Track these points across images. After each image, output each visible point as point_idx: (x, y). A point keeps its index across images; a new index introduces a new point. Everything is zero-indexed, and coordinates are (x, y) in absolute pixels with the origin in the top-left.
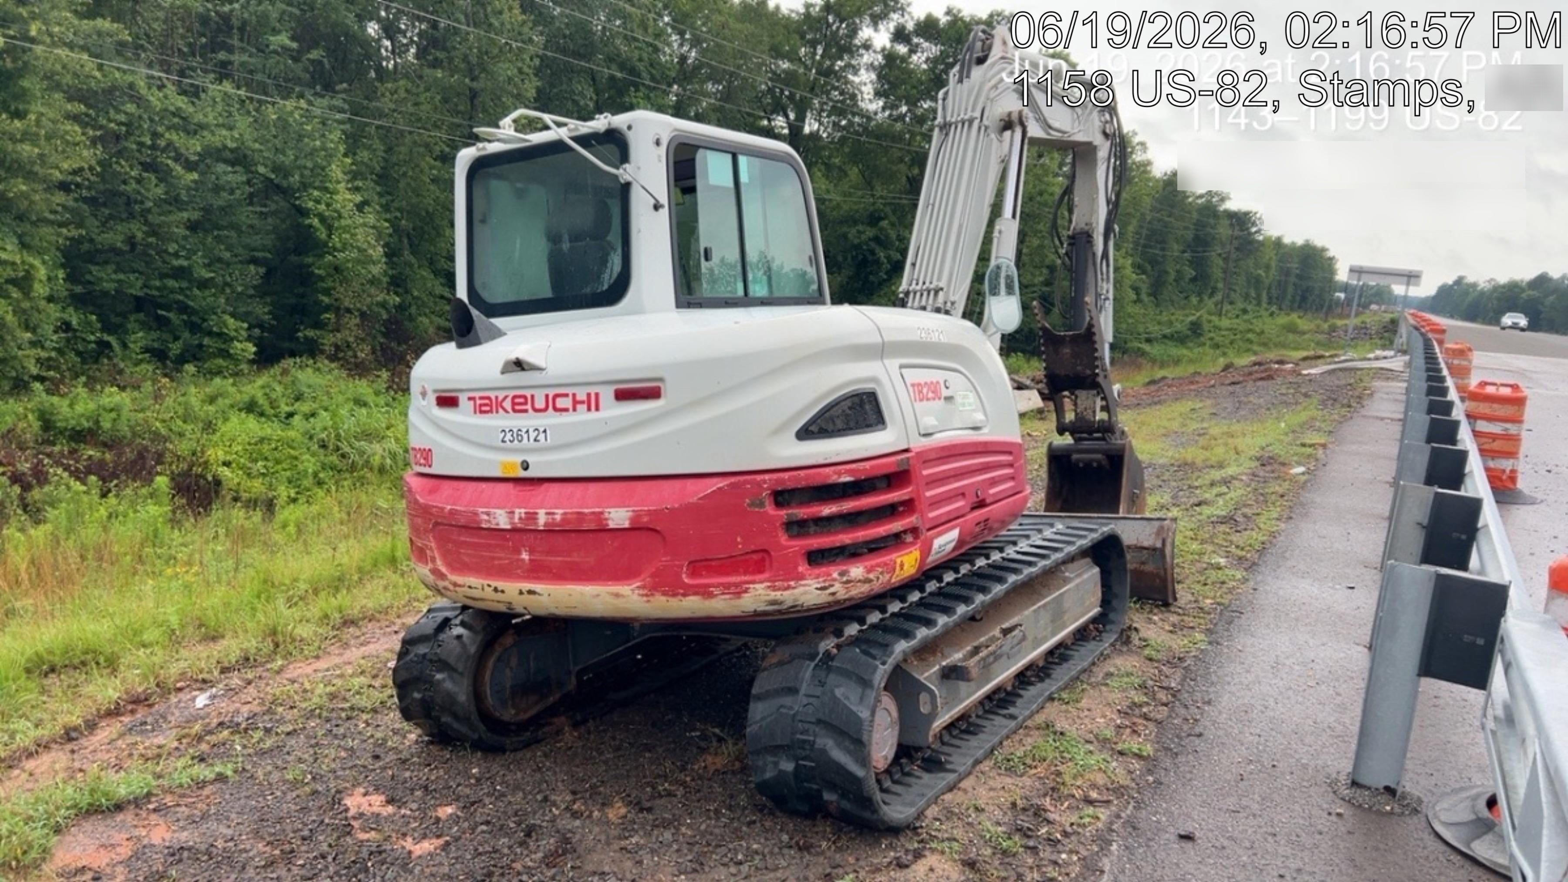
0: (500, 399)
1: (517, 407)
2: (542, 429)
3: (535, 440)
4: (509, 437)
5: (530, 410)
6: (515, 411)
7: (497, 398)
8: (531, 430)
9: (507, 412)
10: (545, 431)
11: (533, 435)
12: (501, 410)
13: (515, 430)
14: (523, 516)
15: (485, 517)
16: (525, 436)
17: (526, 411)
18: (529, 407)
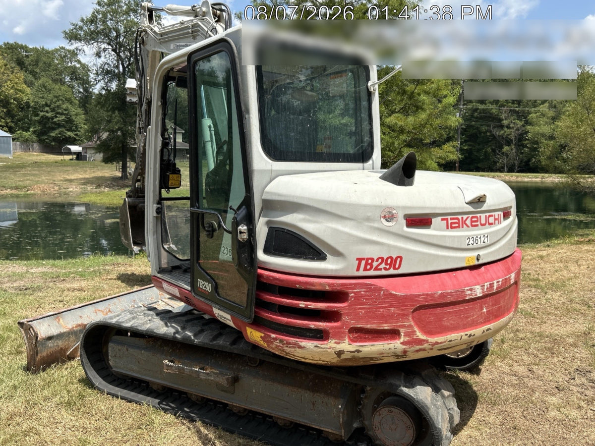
0: (464, 219)
1: (473, 224)
2: (486, 236)
3: (484, 242)
4: (471, 242)
5: (479, 225)
6: (472, 226)
7: (462, 218)
8: (482, 236)
9: (468, 227)
10: (487, 236)
11: (482, 239)
12: (464, 225)
13: (475, 237)
14: (488, 286)
15: (469, 292)
16: (479, 240)
17: (477, 226)
18: (479, 223)
